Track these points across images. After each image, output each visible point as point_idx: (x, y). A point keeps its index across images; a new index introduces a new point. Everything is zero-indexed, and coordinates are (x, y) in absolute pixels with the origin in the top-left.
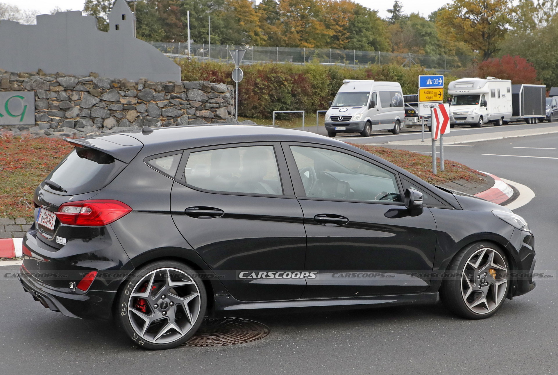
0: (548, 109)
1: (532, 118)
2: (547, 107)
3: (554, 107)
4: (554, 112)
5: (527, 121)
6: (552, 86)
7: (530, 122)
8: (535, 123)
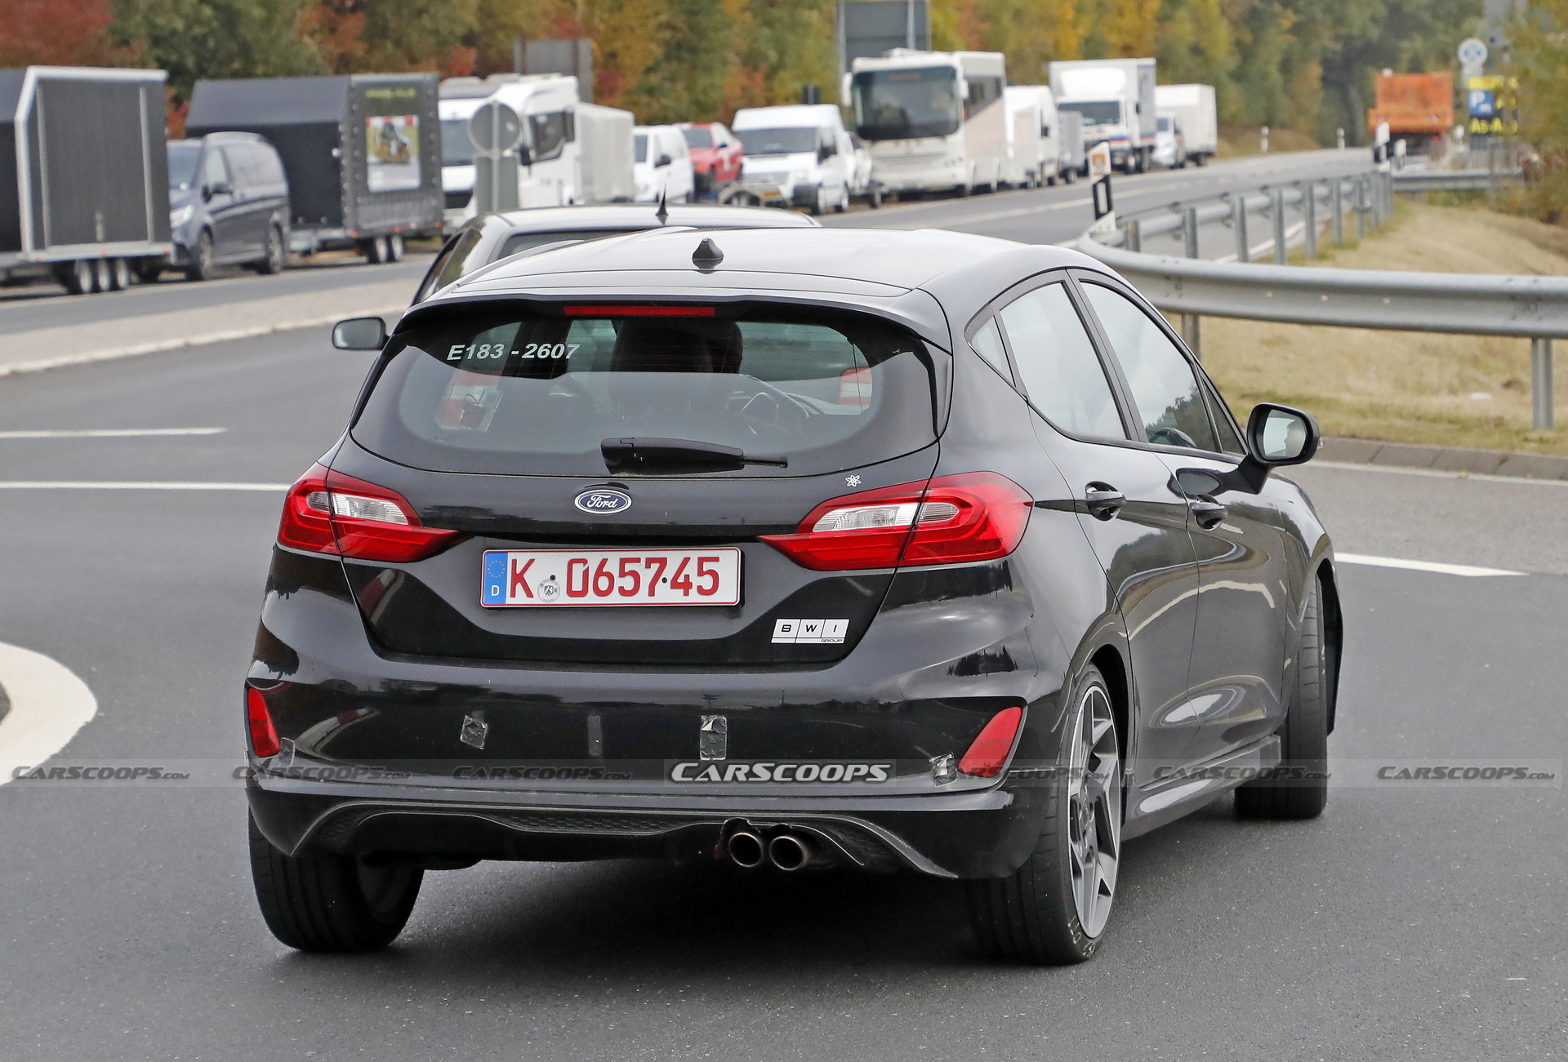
0: (181, 205)
1: (93, 263)
2: (174, 197)
3: (219, 190)
4: (218, 222)
5: (64, 275)
6: (202, 72)
7: (85, 282)
8: (114, 287)
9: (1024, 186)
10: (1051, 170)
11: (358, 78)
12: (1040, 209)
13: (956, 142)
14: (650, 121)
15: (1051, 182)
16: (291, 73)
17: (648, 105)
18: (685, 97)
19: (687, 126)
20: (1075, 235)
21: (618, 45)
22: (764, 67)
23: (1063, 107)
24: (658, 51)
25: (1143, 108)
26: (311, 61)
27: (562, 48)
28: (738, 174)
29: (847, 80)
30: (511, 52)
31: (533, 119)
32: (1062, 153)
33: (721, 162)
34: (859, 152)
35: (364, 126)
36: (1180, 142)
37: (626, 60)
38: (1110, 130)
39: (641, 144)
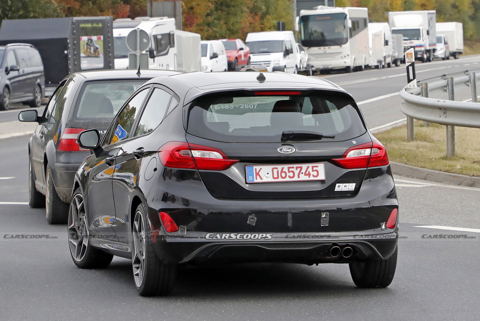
4: (12, 83)
9: (377, 67)
10: (389, 60)
11: (75, 18)
12: (384, 78)
13: (346, 47)
14: (208, 39)
15: (389, 65)
16: (46, 16)
17: (207, 31)
18: (224, 27)
19: (225, 40)
20: (399, 90)
21: (194, 3)
22: (260, 14)
23: (394, 32)
24: (212, 6)
25: (431, 32)
26: (55, 11)
27: (169, 5)
28: (248, 62)
29: (297, 19)
30: (146, 7)
31: (155, 37)
32: (394, 52)
33: (240, 56)
34: (303, 52)
35: (79, 40)
36: (447, 48)
37: (197, 10)
38: (416, 42)
39: (204, 48)
